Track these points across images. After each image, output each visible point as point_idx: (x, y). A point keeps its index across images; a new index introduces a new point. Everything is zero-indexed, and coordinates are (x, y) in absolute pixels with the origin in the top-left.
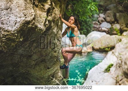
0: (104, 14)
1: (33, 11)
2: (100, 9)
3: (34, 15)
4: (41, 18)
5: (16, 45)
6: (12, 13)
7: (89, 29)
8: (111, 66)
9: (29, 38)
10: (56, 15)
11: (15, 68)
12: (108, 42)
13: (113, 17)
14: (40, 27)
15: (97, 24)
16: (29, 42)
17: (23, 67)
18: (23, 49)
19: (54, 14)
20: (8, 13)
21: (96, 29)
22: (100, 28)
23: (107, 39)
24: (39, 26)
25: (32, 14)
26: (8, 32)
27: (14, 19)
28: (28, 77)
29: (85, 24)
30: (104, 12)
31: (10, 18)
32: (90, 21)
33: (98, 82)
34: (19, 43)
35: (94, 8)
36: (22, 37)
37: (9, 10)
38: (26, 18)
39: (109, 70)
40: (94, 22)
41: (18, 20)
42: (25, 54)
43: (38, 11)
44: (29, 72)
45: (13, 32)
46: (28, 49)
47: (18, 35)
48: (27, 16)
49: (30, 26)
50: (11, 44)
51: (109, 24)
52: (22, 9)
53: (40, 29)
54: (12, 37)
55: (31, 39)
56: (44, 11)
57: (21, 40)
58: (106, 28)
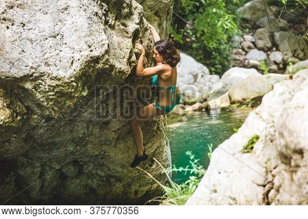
0: (252, 35)
1: (104, 37)
2: (244, 25)
3: (106, 46)
4: (121, 50)
5: (75, 105)
6: (65, 44)
7: (226, 63)
8: (255, 140)
11: (78, 148)
12: (258, 88)
13: (268, 39)
14: (119, 67)
15: (241, 54)
16: (101, 97)
18: (90, 110)
19: (148, 41)
20: (57, 44)
21: (238, 62)
22: (246, 61)
23: (256, 81)
24: (118, 65)
25: (103, 43)
26: (59, 80)
27: (70, 55)
28: (105, 162)
29: (217, 54)
30: (251, 31)
31: (62, 54)
32: (228, 48)
33: (230, 174)
34: (81, 101)
35: (229, 25)
36: (86, 88)
37: (58, 37)
38: (91, 51)
39: (252, 148)
40: (235, 51)
41: (77, 56)
43: (115, 37)
44: (107, 154)
45: (67, 81)
47: (77, 85)
48: (93, 48)
49: (100, 66)
50: (65, 104)
51: (262, 52)
52: (84, 34)
53: (120, 72)
54: (66, 90)
56: (127, 35)
57: (85, 94)
58: (257, 60)
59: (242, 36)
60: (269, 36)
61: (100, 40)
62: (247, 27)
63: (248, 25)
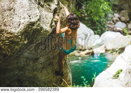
0: (119, 14)
1: (38, 11)
2: (114, 8)
3: (39, 16)
4: (47, 19)
5: (20, 48)
6: (16, 14)
7: (104, 29)
8: (120, 72)
9: (34, 40)
10: (64, 15)
11: (21, 72)
12: (121, 43)
15: (112, 24)
16: (35, 44)
17: (30, 71)
18: (28, 52)
19: (62, 15)
20: (11, 14)
21: (110, 28)
22: (115, 28)
23: (120, 39)
24: (45, 27)
25: (37, 14)
26: (12, 34)
27: (18, 21)
28: (35, 81)
29: (99, 24)
30: (118, 11)
31: (14, 20)
32: (105, 21)
34: (23, 46)
35: (107, 8)
36: (26, 39)
37: (12, 11)
38: (30, 19)
39: (118, 76)
40: (108, 22)
41: (22, 21)
42: (31, 57)
43: (44, 12)
44: (36, 76)
45: (16, 35)
46: (34, 52)
47: (22, 37)
48: (31, 17)
49: (35, 27)
50: (14, 47)
52: (26, 9)
53: (46, 31)
54: (15, 40)
55: (37, 41)
56: (50, 11)
57: (26, 42)
58: (120, 28)
59: (113, 14)
61: (35, 13)
62: (116, 9)
63: (116, 8)
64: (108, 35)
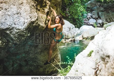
0: (91, 13)
1: (36, 14)
4: (42, 19)
5: (25, 39)
6: (22, 16)
7: (81, 24)
8: (92, 52)
10: (54, 16)
11: (26, 55)
12: (93, 33)
14: (42, 25)
15: (86, 20)
18: (31, 41)
19: (52, 15)
20: (19, 17)
21: (86, 23)
22: (89, 23)
23: (92, 30)
24: (41, 24)
25: (36, 16)
26: (19, 30)
27: (23, 21)
28: (36, 60)
29: (78, 20)
31: (20, 20)
32: (82, 18)
33: (83, 65)
34: (27, 38)
36: (29, 33)
37: (19, 14)
39: (91, 55)
40: (84, 19)
41: (26, 21)
42: (33, 44)
43: (40, 14)
44: (37, 57)
45: (22, 30)
47: (26, 32)
48: (32, 18)
49: (34, 25)
50: (22, 39)
51: (94, 20)
52: (29, 13)
53: (42, 27)
54: (22, 33)
56: (44, 13)
57: (29, 35)
58: (92, 22)
59: (87, 14)
60: (97, 14)
61: (34, 15)
63: (89, 10)
64: (84, 27)
